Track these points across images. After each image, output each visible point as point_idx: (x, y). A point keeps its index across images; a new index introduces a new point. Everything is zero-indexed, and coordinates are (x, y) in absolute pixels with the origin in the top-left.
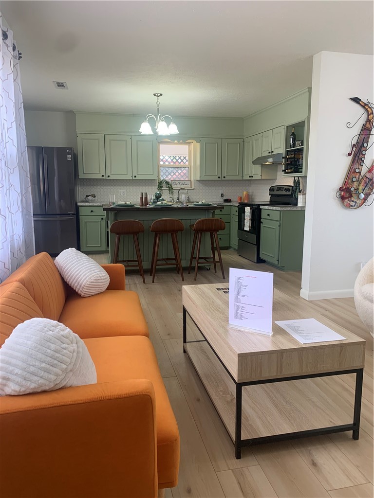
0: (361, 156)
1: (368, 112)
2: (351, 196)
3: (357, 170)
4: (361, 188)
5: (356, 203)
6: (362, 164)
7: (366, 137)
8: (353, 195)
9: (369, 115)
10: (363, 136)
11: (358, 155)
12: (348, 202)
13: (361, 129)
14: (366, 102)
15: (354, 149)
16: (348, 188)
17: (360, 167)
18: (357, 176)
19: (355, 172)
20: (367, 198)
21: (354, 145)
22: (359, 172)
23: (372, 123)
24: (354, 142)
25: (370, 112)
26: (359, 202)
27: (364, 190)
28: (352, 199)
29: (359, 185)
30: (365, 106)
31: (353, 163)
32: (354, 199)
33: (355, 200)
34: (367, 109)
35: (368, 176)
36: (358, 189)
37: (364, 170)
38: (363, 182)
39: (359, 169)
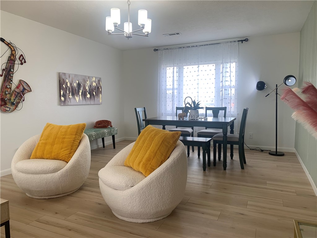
0: (10, 77)
1: (11, 49)
2: (6, 104)
3: (8, 87)
4: (12, 98)
5: (10, 108)
6: (11, 82)
7: (12, 65)
8: (7, 103)
9: (12, 51)
10: (10, 64)
11: (8, 76)
12: (4, 108)
13: (7, 59)
14: (9, 42)
15: (4, 72)
16: (3, 98)
17: (10, 84)
18: (9, 91)
19: (6, 87)
20: (18, 105)
21: (4, 70)
22: (10, 88)
23: (15, 57)
24: (4, 67)
25: (13, 49)
26: (12, 108)
27: (15, 100)
28: (7, 106)
29: (11, 96)
30: (8, 44)
31: (4, 81)
32: (9, 105)
33: (9, 107)
34: (10, 47)
35: (17, 90)
36: (10, 99)
37: (13, 87)
38: (13, 95)
39: (9, 86)
